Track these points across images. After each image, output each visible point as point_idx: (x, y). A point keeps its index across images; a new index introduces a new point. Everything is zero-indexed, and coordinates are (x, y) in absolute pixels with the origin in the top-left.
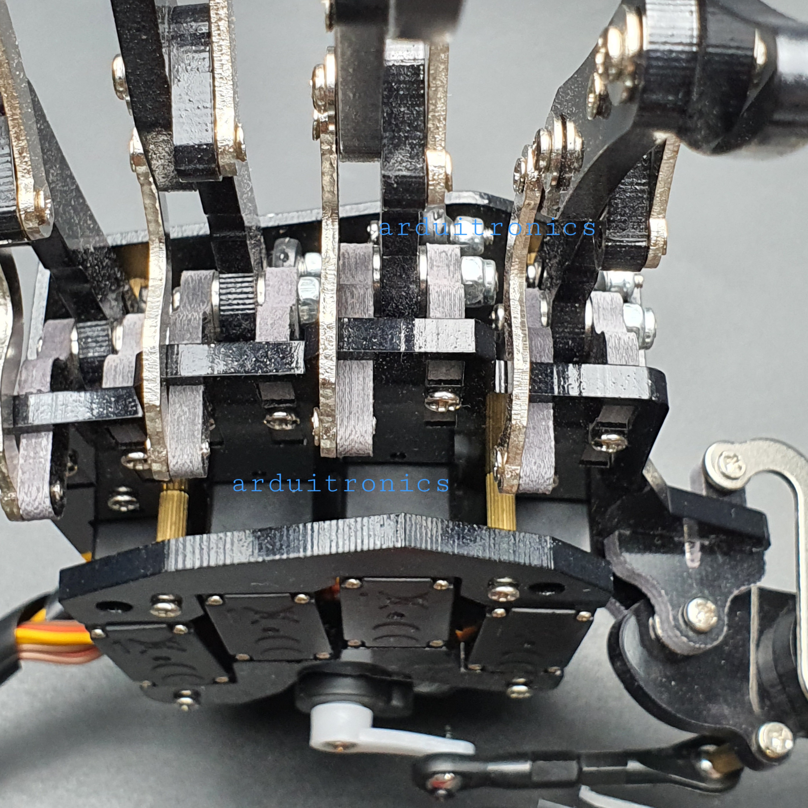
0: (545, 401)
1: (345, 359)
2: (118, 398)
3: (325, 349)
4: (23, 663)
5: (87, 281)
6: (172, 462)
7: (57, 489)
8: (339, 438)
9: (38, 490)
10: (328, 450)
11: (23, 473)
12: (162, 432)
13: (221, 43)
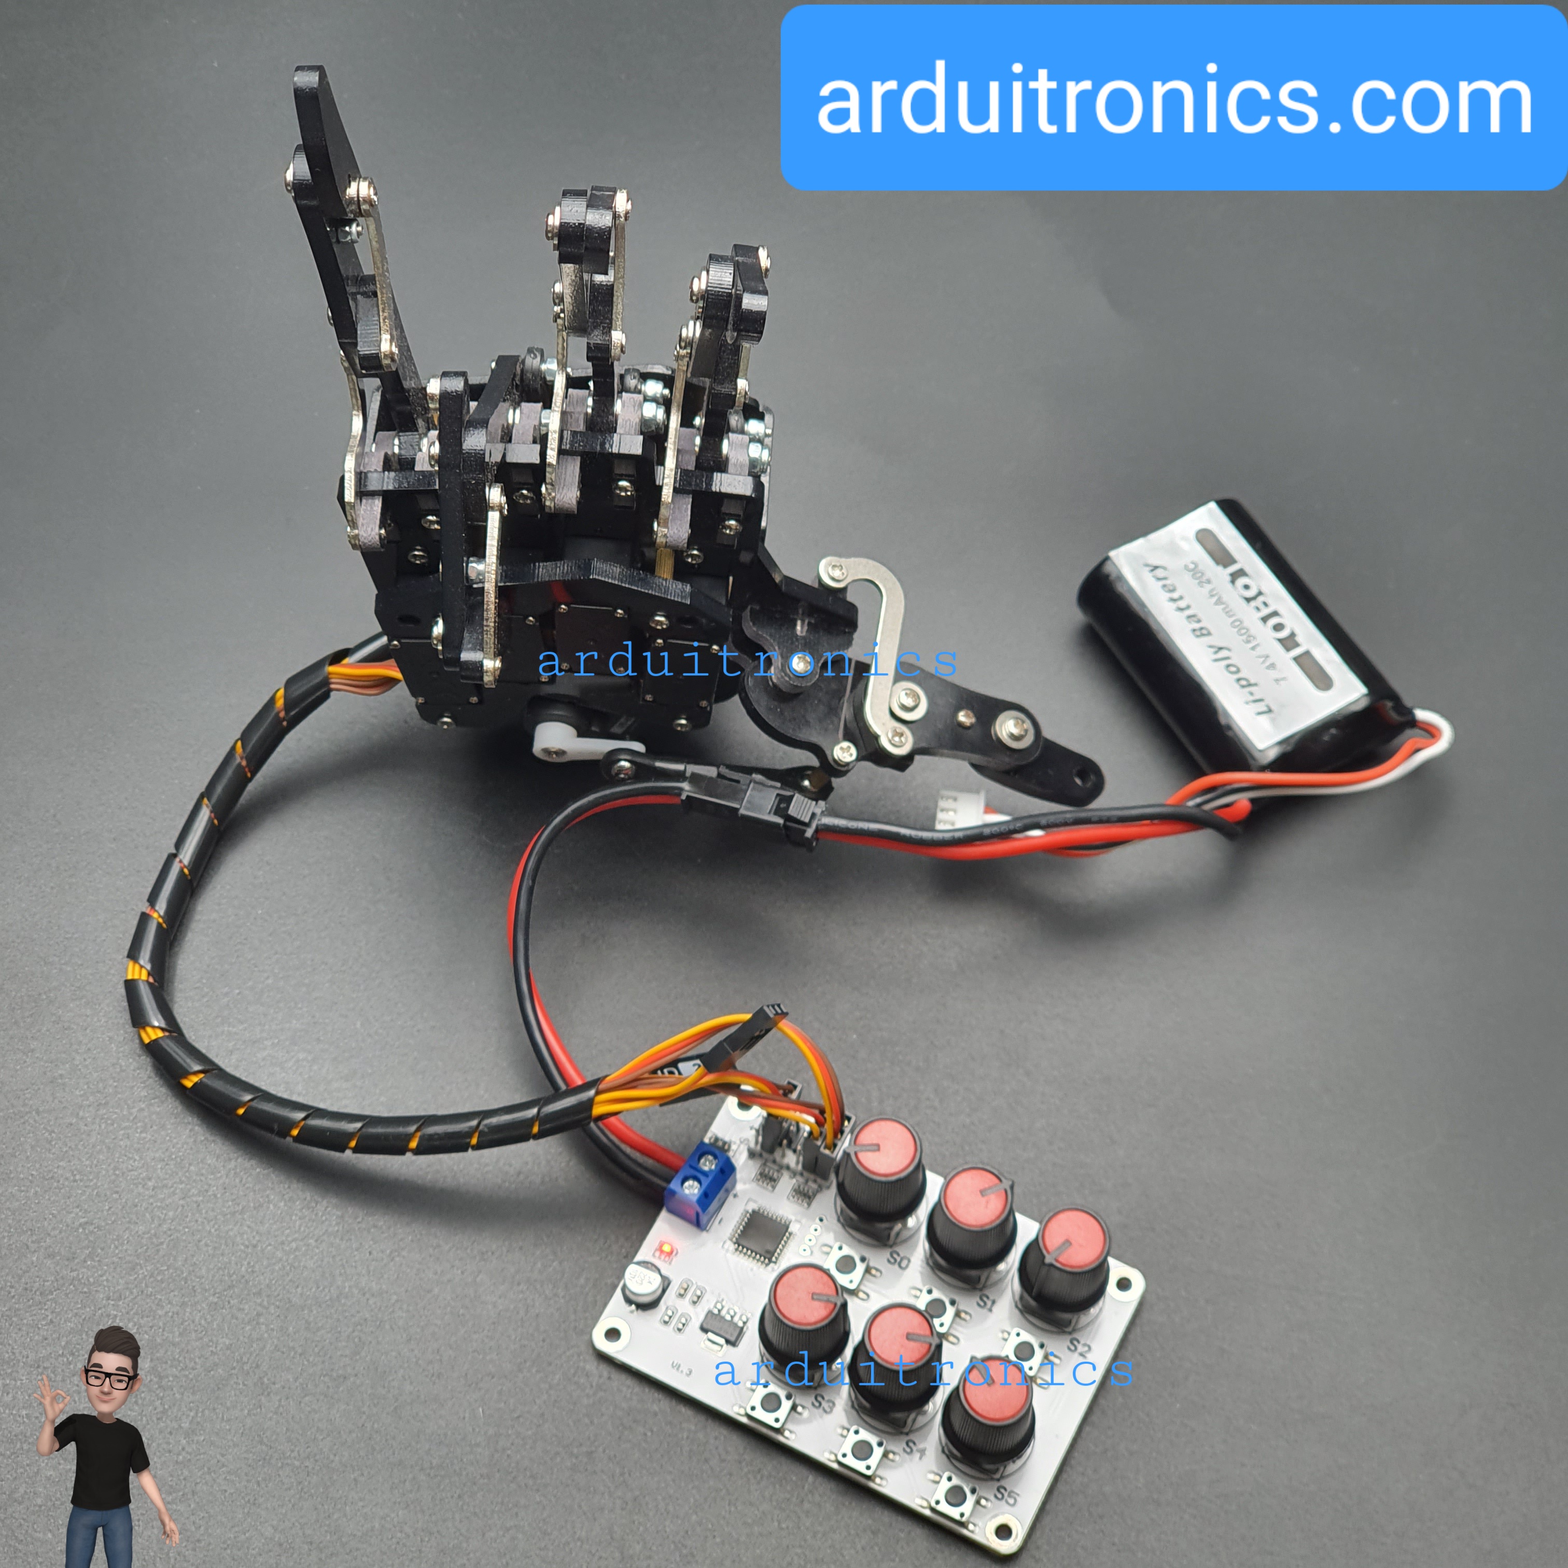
0: (687, 492)
1: (564, 455)
3: (551, 450)
4: (332, 693)
5: (409, 404)
7: (383, 531)
8: (556, 500)
9: (372, 531)
10: (550, 508)
11: (364, 518)
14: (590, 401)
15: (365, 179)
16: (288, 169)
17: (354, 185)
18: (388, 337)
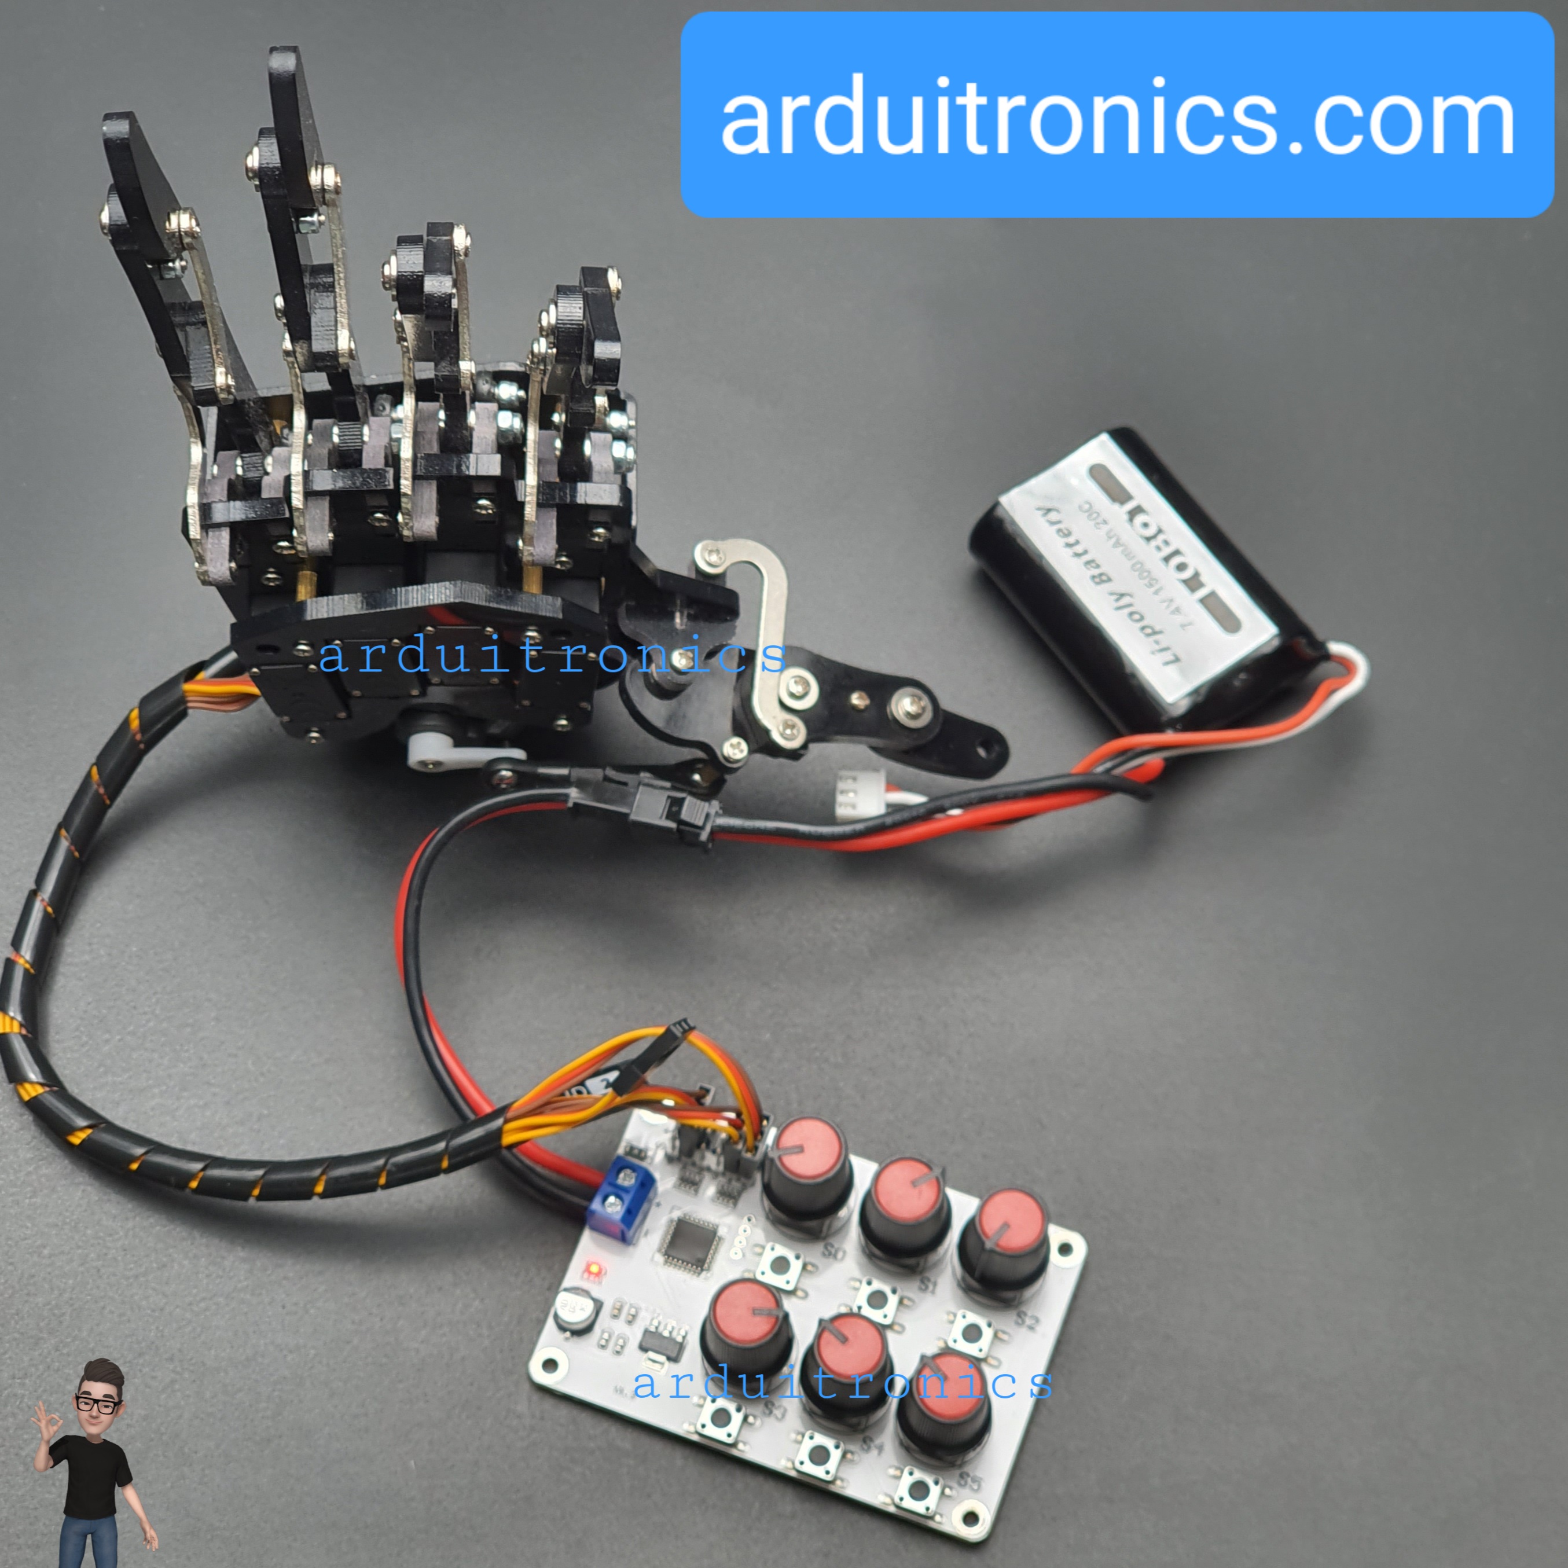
0: (551, 506)
1: (419, 479)
2: (272, 505)
3: (405, 473)
4: (190, 711)
5: (250, 427)
6: (310, 544)
7: (233, 565)
8: (414, 529)
9: (222, 565)
10: (408, 537)
11: (212, 554)
12: (304, 525)
13: (341, 292)
14: (442, 415)
15: (185, 210)
16: (102, 210)
17: (174, 218)
18: (223, 370)
